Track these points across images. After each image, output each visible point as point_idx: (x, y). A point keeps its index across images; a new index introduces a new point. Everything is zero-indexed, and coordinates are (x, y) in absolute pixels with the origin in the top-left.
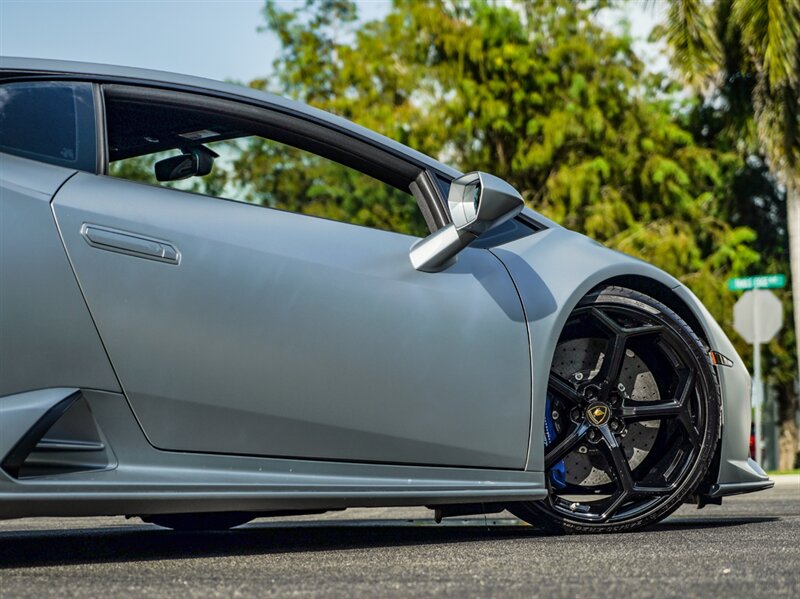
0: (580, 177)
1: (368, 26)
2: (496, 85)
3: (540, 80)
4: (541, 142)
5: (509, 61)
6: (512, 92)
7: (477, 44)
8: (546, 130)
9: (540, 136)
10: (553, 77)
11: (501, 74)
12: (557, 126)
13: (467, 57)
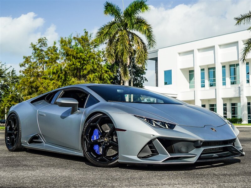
0: (93, 76)
1: (49, 48)
2: (78, 60)
3: (86, 59)
4: (86, 70)
5: (81, 56)
6: (81, 61)
7: (75, 53)
8: (87, 68)
9: (86, 69)
10: (88, 59)
11: (79, 58)
12: (89, 67)
13: (73, 55)
